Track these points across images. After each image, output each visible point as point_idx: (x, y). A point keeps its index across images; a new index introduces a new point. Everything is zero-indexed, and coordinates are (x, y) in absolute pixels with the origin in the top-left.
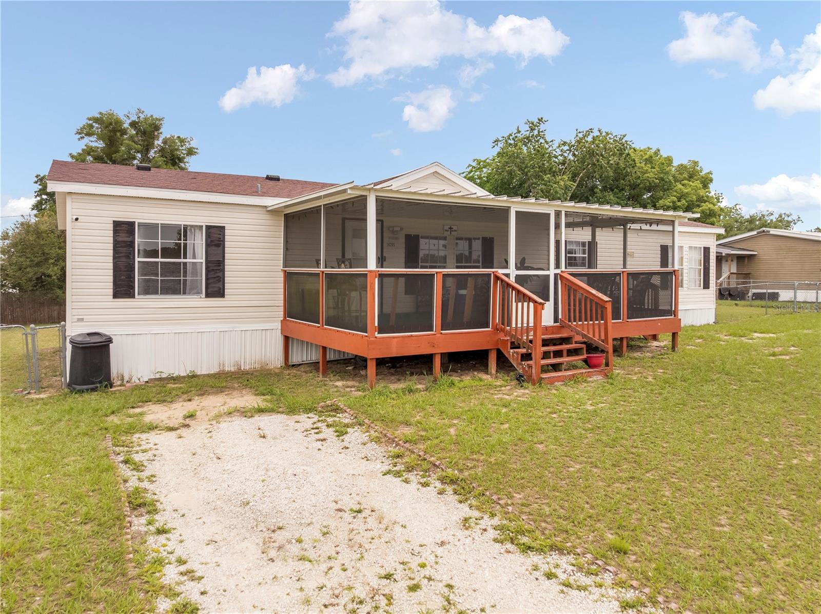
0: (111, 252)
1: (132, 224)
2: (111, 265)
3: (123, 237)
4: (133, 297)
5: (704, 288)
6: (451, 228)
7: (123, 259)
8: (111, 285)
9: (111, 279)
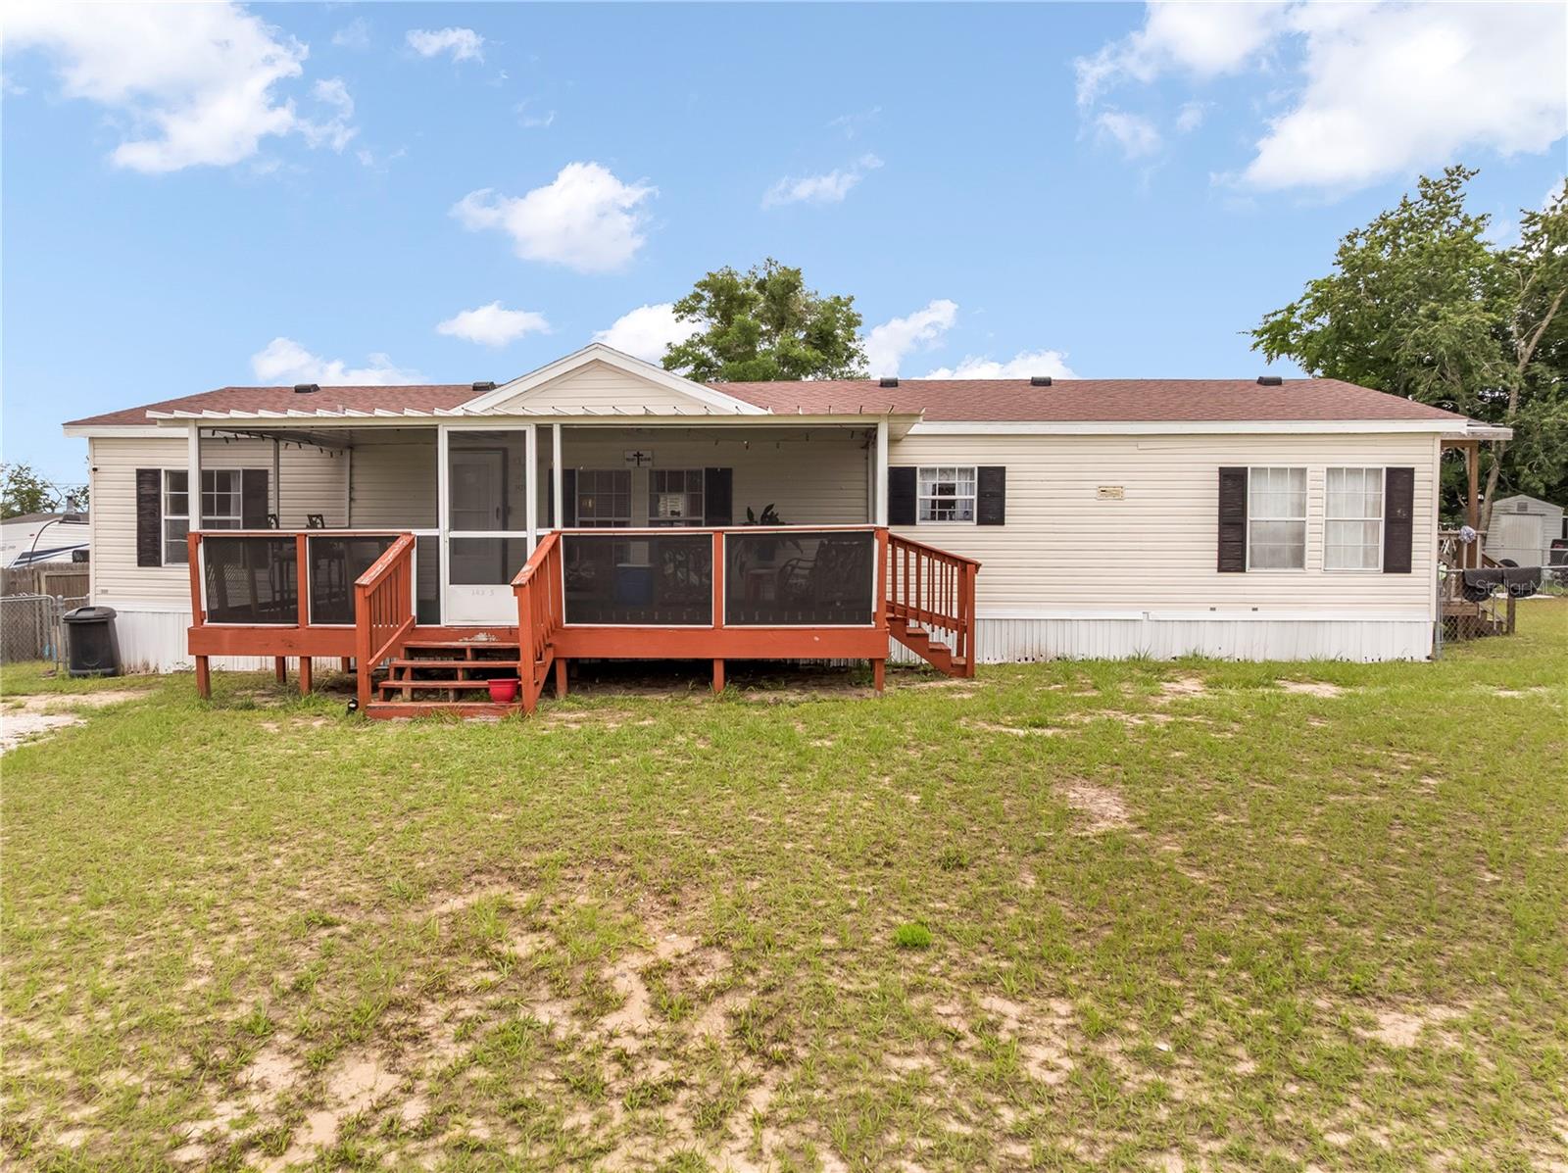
0: (135, 509)
1: (157, 472)
2: (135, 525)
3: (148, 490)
4: (159, 565)
5: (1389, 568)
6: (638, 455)
7: (148, 517)
8: (135, 550)
9: (135, 541)
